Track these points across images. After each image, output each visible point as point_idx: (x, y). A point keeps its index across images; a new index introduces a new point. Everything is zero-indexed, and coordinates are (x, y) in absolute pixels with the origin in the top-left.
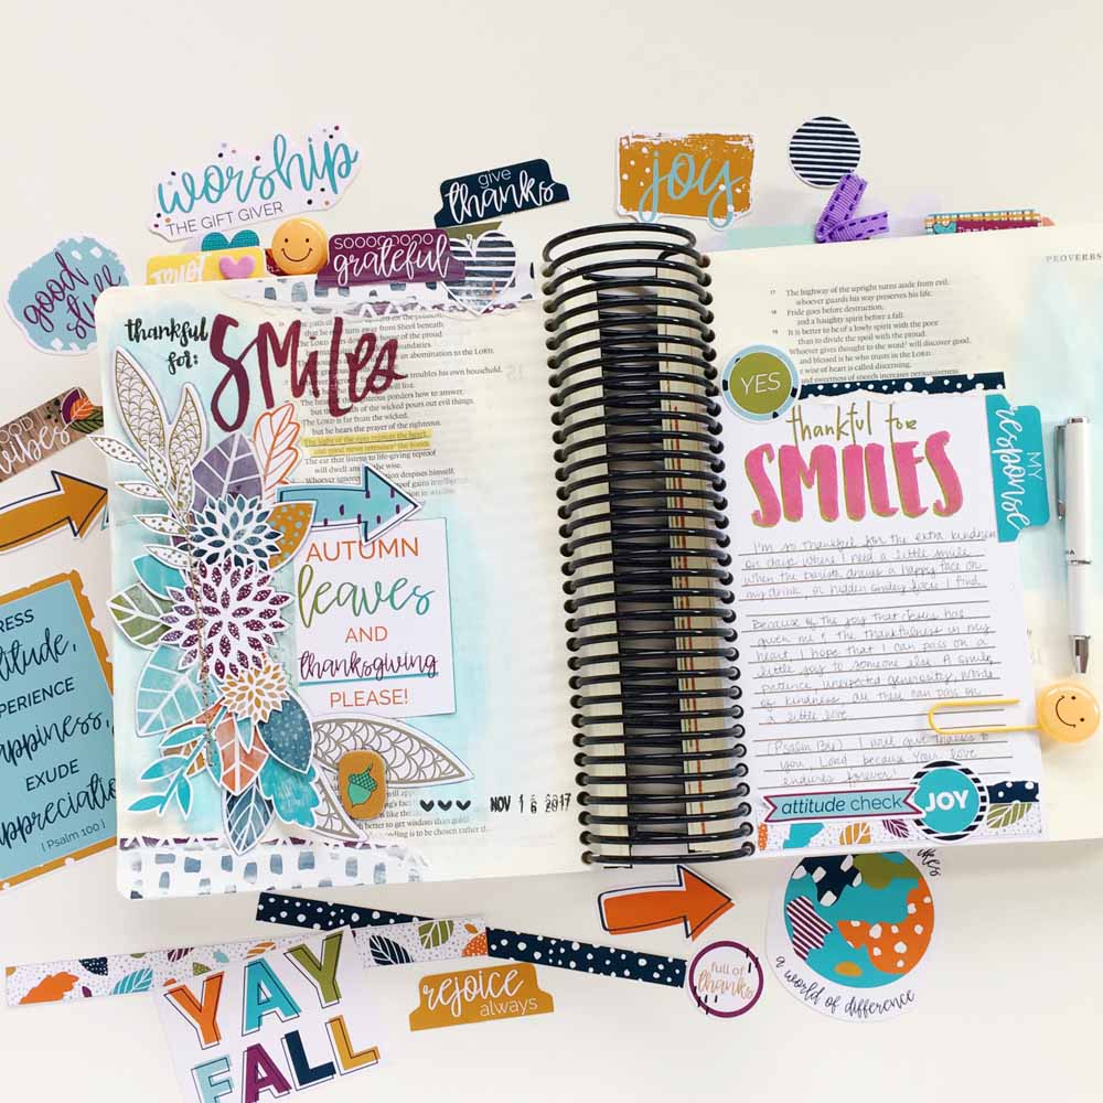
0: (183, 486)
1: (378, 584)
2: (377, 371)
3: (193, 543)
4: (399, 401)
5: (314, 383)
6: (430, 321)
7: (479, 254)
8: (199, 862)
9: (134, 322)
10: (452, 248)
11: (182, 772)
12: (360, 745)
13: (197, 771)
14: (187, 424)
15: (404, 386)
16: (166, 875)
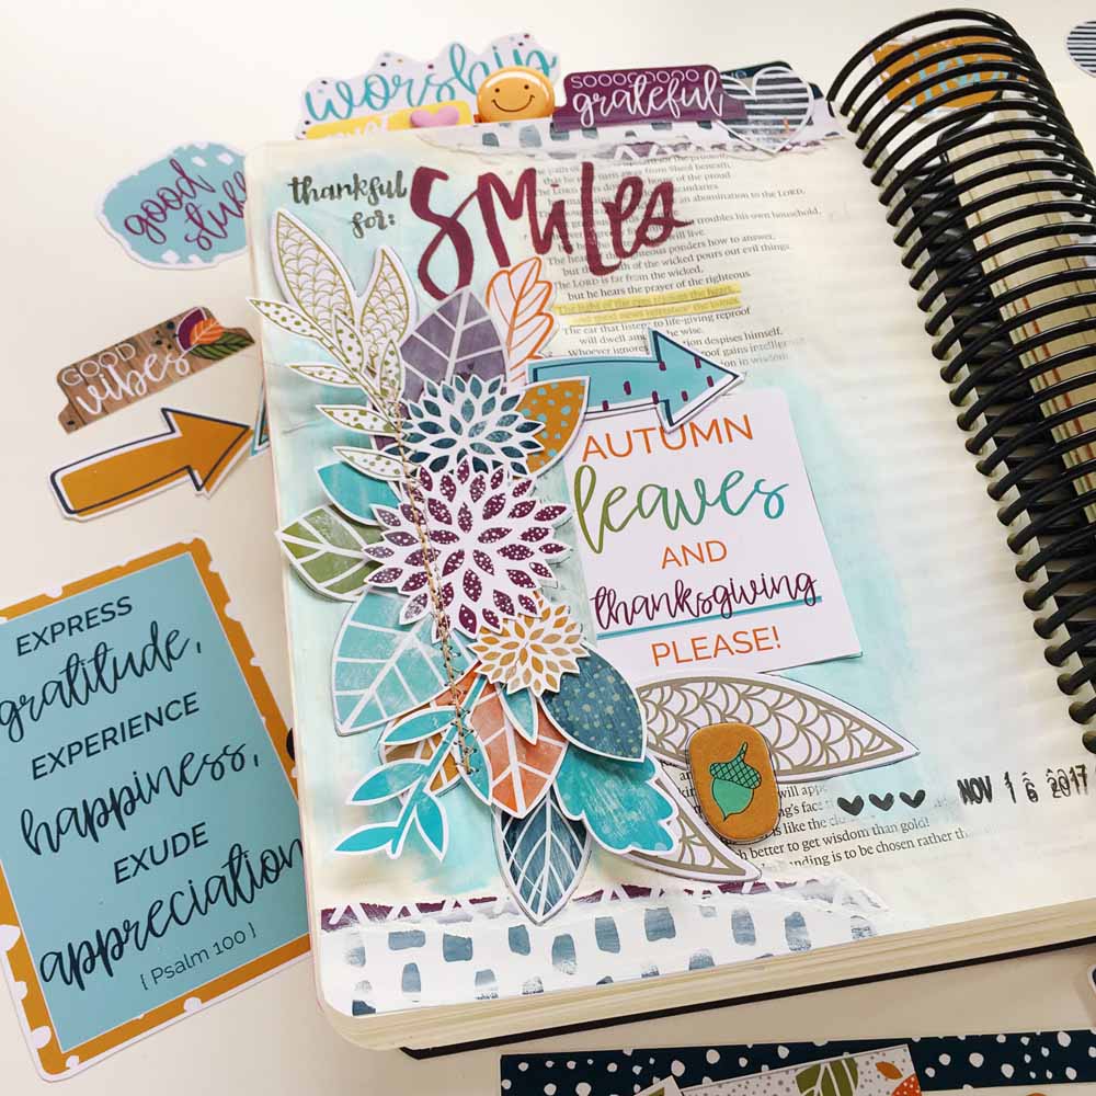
0: (388, 368)
1: (699, 483)
2: (648, 220)
3: (408, 445)
4: (686, 253)
5: (564, 236)
6: (711, 161)
7: (758, 92)
8: (470, 939)
9: (301, 180)
10: (725, 86)
11: (422, 785)
12: (716, 719)
13: (446, 784)
14: (386, 294)
15: (691, 234)
16: (411, 969)
